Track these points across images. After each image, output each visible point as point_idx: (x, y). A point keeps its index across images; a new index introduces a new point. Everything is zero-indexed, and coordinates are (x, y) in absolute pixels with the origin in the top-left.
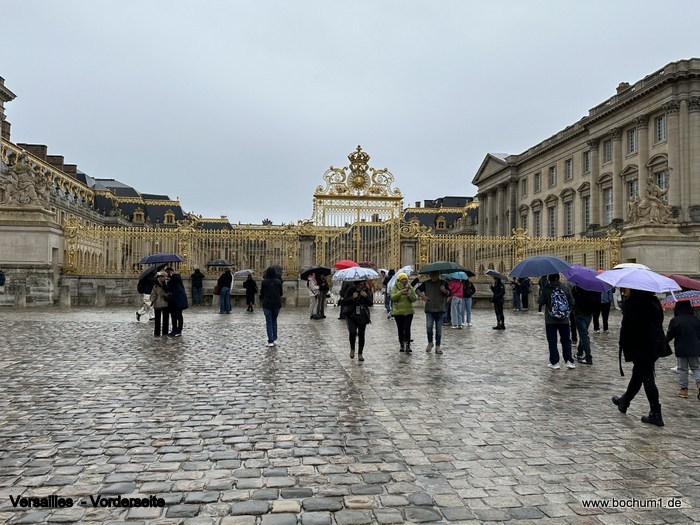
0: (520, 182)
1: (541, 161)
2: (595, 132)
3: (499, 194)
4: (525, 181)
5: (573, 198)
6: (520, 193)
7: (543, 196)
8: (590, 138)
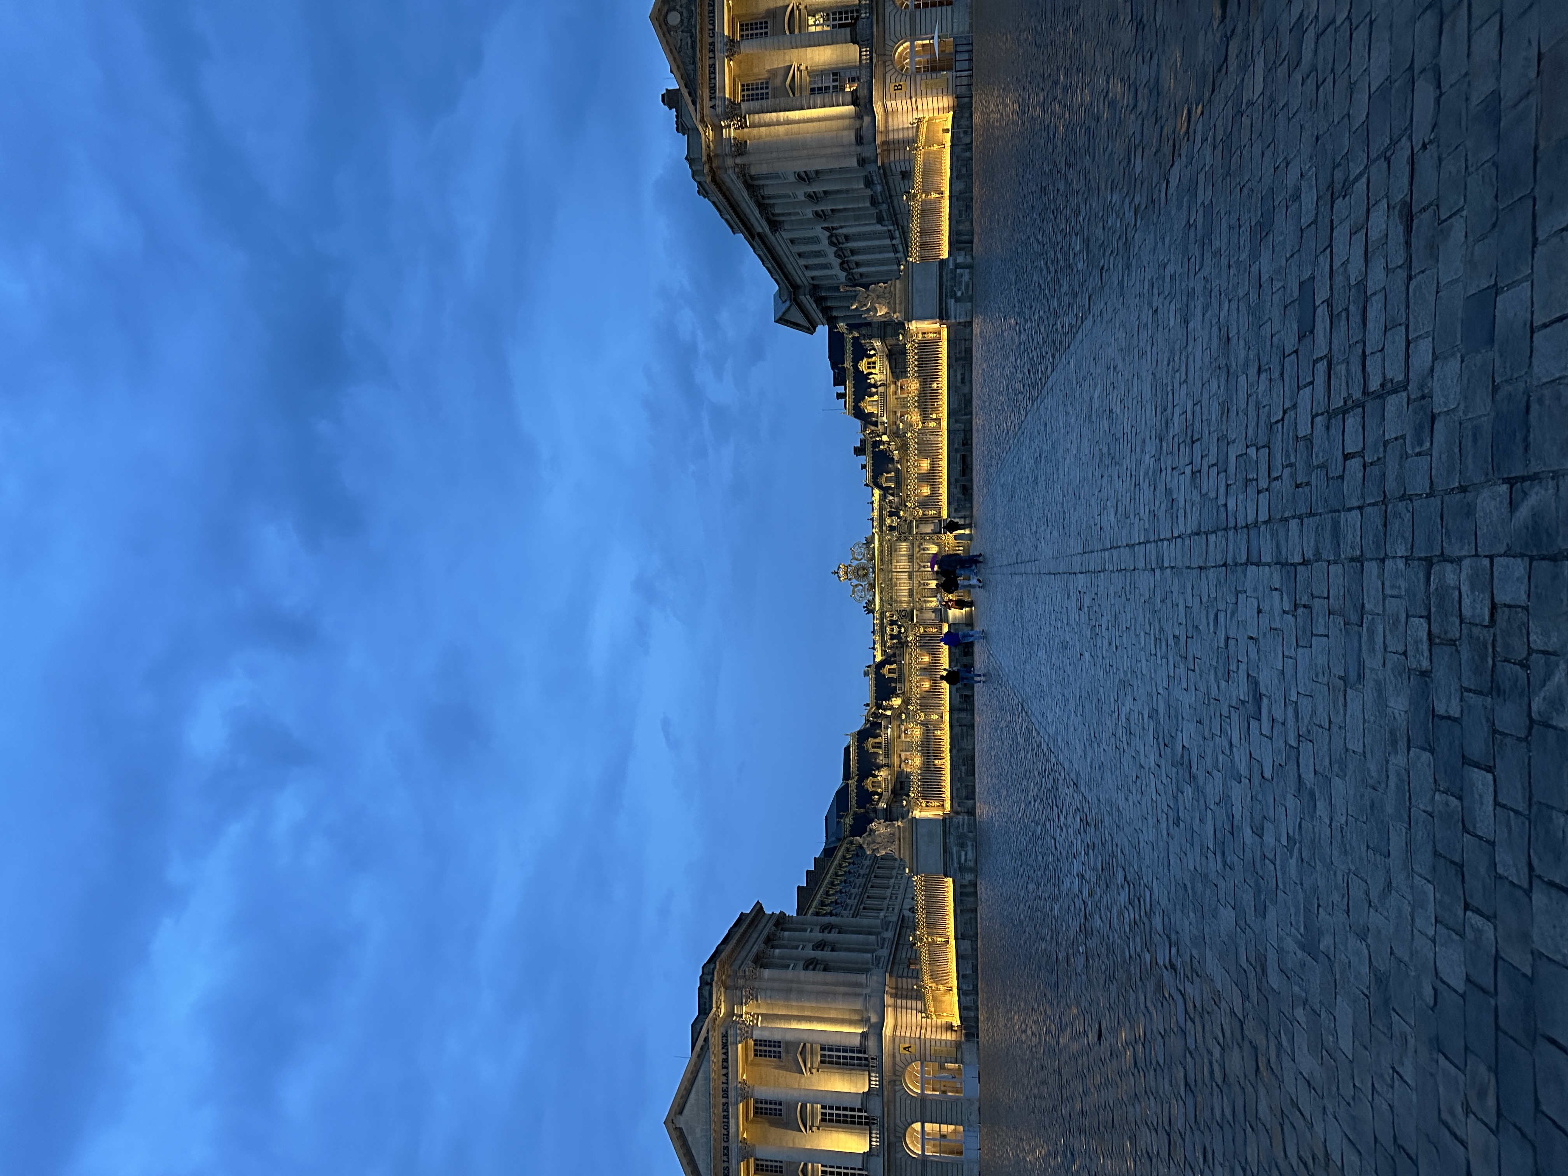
0: (815, 282)
1: (789, 266)
2: (761, 225)
3: (829, 304)
4: (813, 278)
5: (840, 235)
6: (830, 282)
7: (836, 262)
8: (767, 230)
